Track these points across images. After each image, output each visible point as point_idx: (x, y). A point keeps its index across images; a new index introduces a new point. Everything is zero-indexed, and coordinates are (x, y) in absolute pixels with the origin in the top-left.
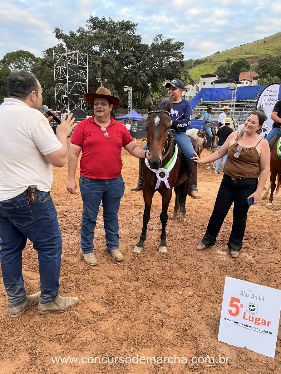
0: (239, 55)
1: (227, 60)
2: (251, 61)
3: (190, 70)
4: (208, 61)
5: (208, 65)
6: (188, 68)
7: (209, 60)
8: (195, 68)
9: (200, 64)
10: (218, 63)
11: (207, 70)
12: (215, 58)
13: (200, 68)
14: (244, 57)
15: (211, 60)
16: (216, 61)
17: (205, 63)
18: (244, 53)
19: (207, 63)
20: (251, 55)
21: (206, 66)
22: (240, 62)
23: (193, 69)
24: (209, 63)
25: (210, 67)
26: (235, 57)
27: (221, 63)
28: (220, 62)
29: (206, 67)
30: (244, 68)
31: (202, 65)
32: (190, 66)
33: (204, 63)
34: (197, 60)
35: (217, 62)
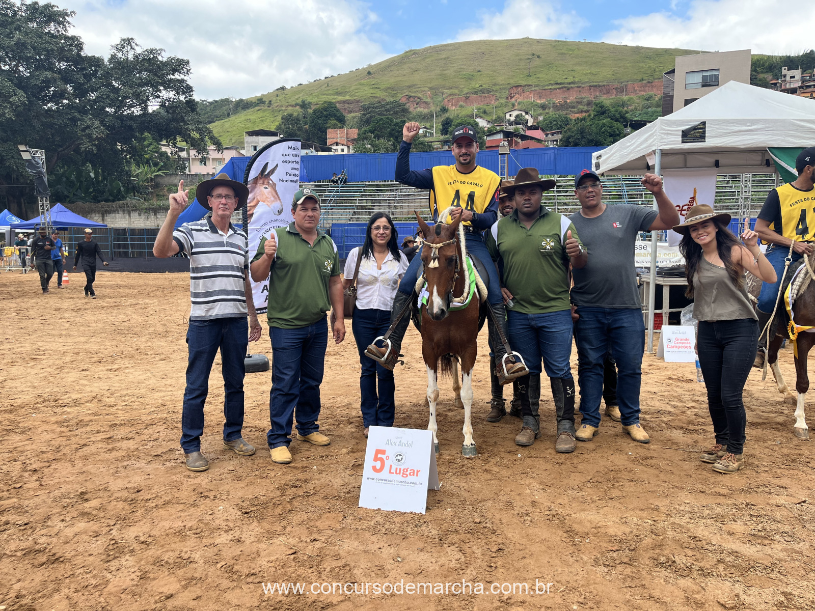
0: (325, 96)
1: (301, 104)
2: (348, 109)
3: (227, 120)
4: (264, 102)
5: (264, 111)
6: (221, 116)
7: (267, 103)
8: (236, 116)
9: (248, 108)
10: (283, 108)
11: (262, 121)
12: (279, 98)
13: (248, 117)
14: (334, 101)
15: (270, 102)
16: (280, 104)
17: (257, 108)
18: (332, 92)
19: (262, 108)
20: (347, 98)
21: (260, 114)
22: (325, 109)
23: (232, 118)
24: (267, 108)
25: (268, 115)
26: (316, 99)
27: (290, 108)
28: (287, 106)
29: (260, 116)
30: (335, 121)
31: (250, 110)
32: (226, 113)
33: (255, 106)
34: (241, 100)
35: (282, 106)
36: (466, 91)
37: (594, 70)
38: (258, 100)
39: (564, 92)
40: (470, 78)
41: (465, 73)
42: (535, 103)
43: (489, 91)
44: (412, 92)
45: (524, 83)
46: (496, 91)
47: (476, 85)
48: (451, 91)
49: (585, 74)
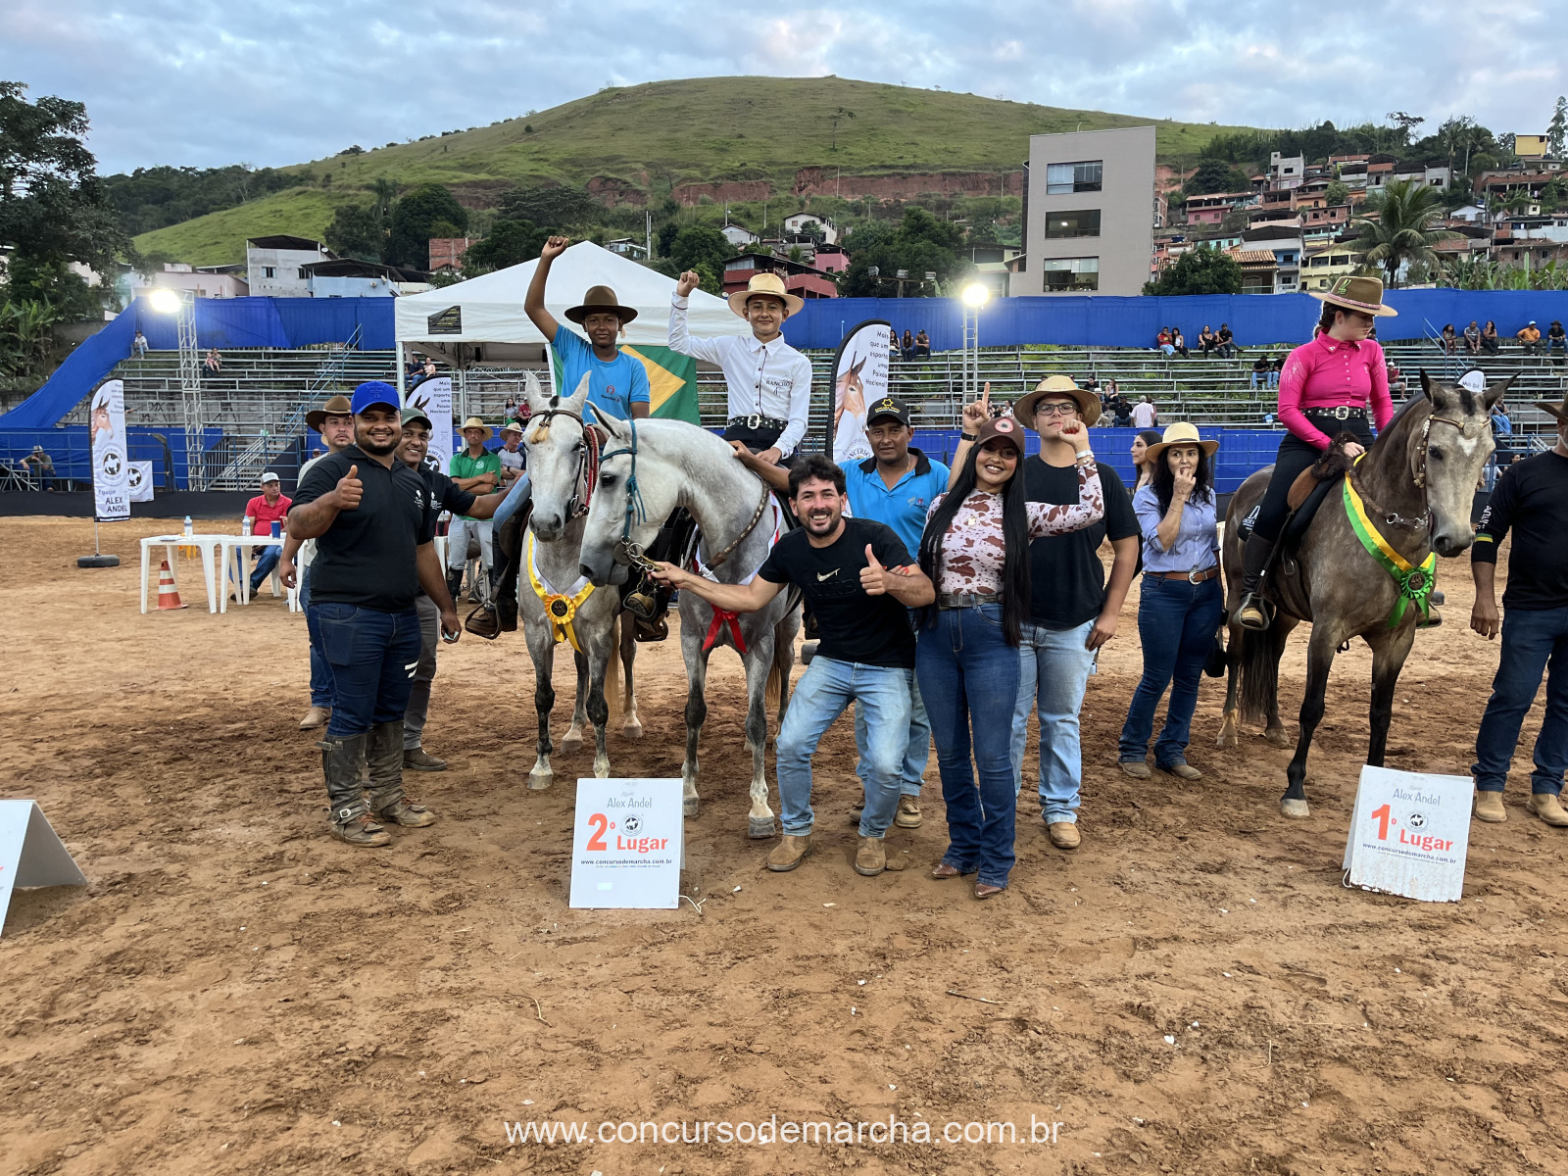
2: (484, 199)
6: (224, 201)
7: (321, 179)
8: (253, 204)
9: (281, 188)
12: (345, 171)
13: (279, 207)
14: (456, 181)
15: (328, 176)
18: (453, 164)
19: (310, 189)
20: (483, 176)
23: (246, 205)
24: (320, 190)
25: (318, 204)
27: (367, 193)
31: (286, 192)
33: (295, 184)
34: (267, 171)
36: (715, 172)
37: (952, 145)
39: (896, 182)
40: (722, 149)
41: (712, 139)
42: (841, 202)
43: (758, 175)
44: (612, 171)
45: (824, 163)
46: (772, 176)
47: (732, 162)
48: (686, 171)
49: (936, 152)
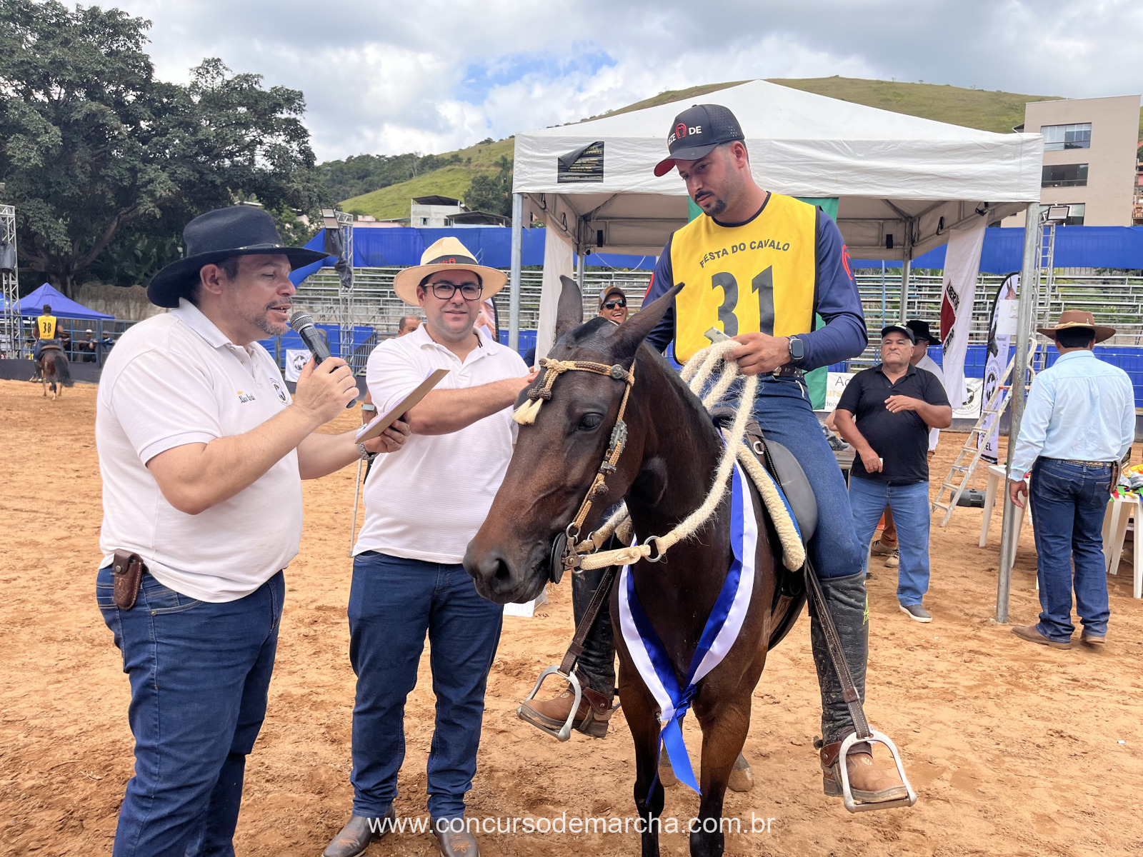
3: (407, 182)
4: (459, 160)
5: (458, 171)
6: (401, 177)
7: (464, 161)
8: (420, 178)
9: (438, 167)
10: (483, 169)
11: (453, 185)
12: (481, 155)
13: (435, 180)
15: (469, 159)
16: (481, 161)
17: (449, 167)
19: (457, 167)
21: (451, 176)
23: (415, 179)
24: (464, 168)
25: (461, 177)
27: (493, 168)
28: (489, 167)
29: (451, 179)
31: (441, 170)
32: (408, 173)
33: (448, 165)
34: (431, 157)
35: (482, 165)
38: (453, 157)
